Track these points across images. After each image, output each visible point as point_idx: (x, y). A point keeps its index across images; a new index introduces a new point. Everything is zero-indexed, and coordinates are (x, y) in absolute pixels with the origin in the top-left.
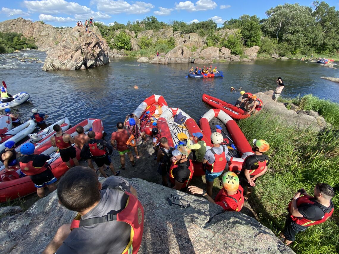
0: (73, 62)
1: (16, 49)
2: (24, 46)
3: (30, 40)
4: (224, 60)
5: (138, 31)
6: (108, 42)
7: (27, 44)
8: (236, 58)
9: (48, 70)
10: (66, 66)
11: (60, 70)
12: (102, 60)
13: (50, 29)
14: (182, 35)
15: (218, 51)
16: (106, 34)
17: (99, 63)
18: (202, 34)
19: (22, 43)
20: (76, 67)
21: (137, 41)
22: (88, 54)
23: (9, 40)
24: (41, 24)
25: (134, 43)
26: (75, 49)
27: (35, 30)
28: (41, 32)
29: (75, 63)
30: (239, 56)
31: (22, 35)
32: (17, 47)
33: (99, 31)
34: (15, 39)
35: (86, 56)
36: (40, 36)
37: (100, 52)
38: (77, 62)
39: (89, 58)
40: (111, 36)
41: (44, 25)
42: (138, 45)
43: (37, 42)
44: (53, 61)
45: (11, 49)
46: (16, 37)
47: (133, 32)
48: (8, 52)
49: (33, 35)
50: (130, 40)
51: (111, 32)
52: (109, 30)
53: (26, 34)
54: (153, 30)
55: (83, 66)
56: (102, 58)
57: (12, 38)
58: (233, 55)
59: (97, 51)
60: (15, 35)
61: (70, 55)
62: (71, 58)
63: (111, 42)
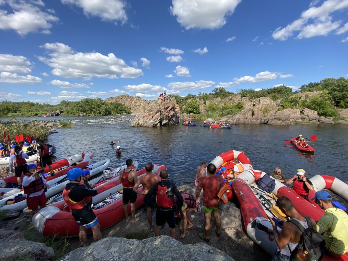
0: (152, 121)
1: (118, 113)
2: (124, 112)
3: (128, 108)
4: (309, 122)
5: (207, 99)
6: (181, 108)
7: (125, 110)
8: (328, 120)
9: (134, 126)
10: (147, 124)
11: (142, 127)
12: (174, 120)
13: (143, 101)
14: (251, 100)
15: (299, 113)
16: (180, 103)
17: (171, 122)
18: (274, 98)
19: (122, 110)
20: (153, 125)
21: (205, 106)
22: (165, 116)
23: (116, 107)
24: (138, 98)
25: (202, 108)
26: (156, 112)
27: (133, 102)
28: (136, 103)
29: (154, 122)
30: (332, 118)
31: (124, 105)
32: (119, 112)
33: (175, 100)
34: (119, 107)
35: (163, 117)
36: (135, 105)
37: (173, 114)
38: (155, 121)
39: (165, 118)
40: (183, 104)
41: (139, 99)
42: (205, 109)
43: (132, 109)
44: (139, 120)
45: (115, 113)
46: (120, 106)
47: (202, 100)
48: (112, 115)
49: (131, 105)
50: (199, 106)
51: (184, 101)
52: (183, 99)
53: (127, 104)
54: (221, 97)
55: (159, 124)
56: (174, 119)
57: (118, 106)
58: (322, 117)
59: (172, 113)
60: (120, 104)
61: (151, 116)
62: (151, 118)
63: (183, 108)
